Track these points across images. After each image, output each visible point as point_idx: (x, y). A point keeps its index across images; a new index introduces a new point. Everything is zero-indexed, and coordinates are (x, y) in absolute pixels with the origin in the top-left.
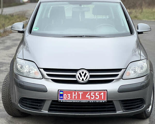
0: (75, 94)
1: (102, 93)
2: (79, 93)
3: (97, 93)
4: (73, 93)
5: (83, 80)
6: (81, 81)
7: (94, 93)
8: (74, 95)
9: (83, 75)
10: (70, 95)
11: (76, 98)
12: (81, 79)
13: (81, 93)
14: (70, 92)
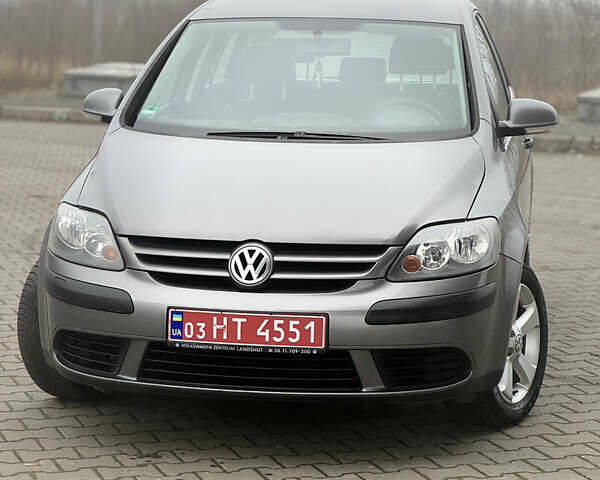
0: (220, 322)
2: (234, 320)
3: (292, 323)
4: (215, 319)
5: (249, 277)
7: (282, 322)
8: (216, 327)
9: (250, 261)
10: (203, 325)
11: (225, 337)
12: (244, 274)
13: (239, 321)
14: (204, 315)
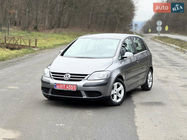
1: (74, 86)
5: (66, 79)
6: (65, 79)
7: (70, 86)
8: (61, 86)
9: (67, 76)
10: (59, 86)
12: (65, 78)
13: (64, 85)
14: (59, 84)
